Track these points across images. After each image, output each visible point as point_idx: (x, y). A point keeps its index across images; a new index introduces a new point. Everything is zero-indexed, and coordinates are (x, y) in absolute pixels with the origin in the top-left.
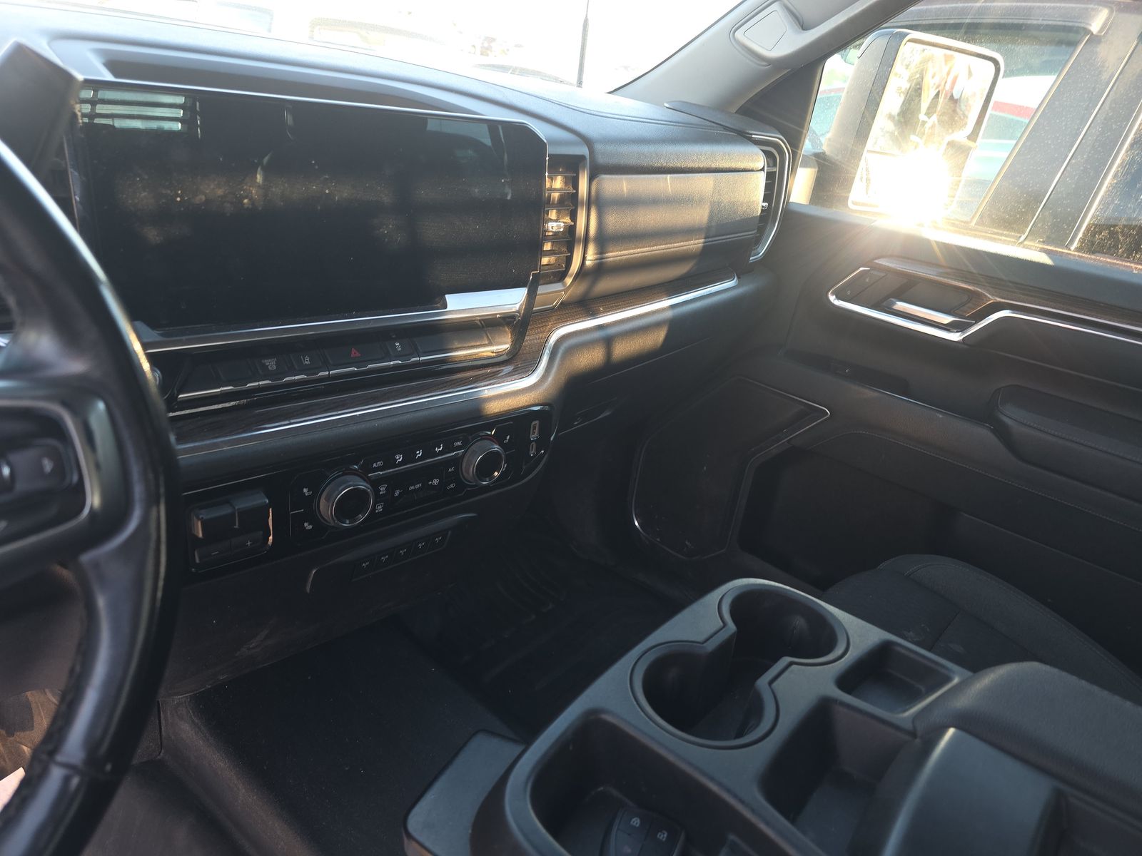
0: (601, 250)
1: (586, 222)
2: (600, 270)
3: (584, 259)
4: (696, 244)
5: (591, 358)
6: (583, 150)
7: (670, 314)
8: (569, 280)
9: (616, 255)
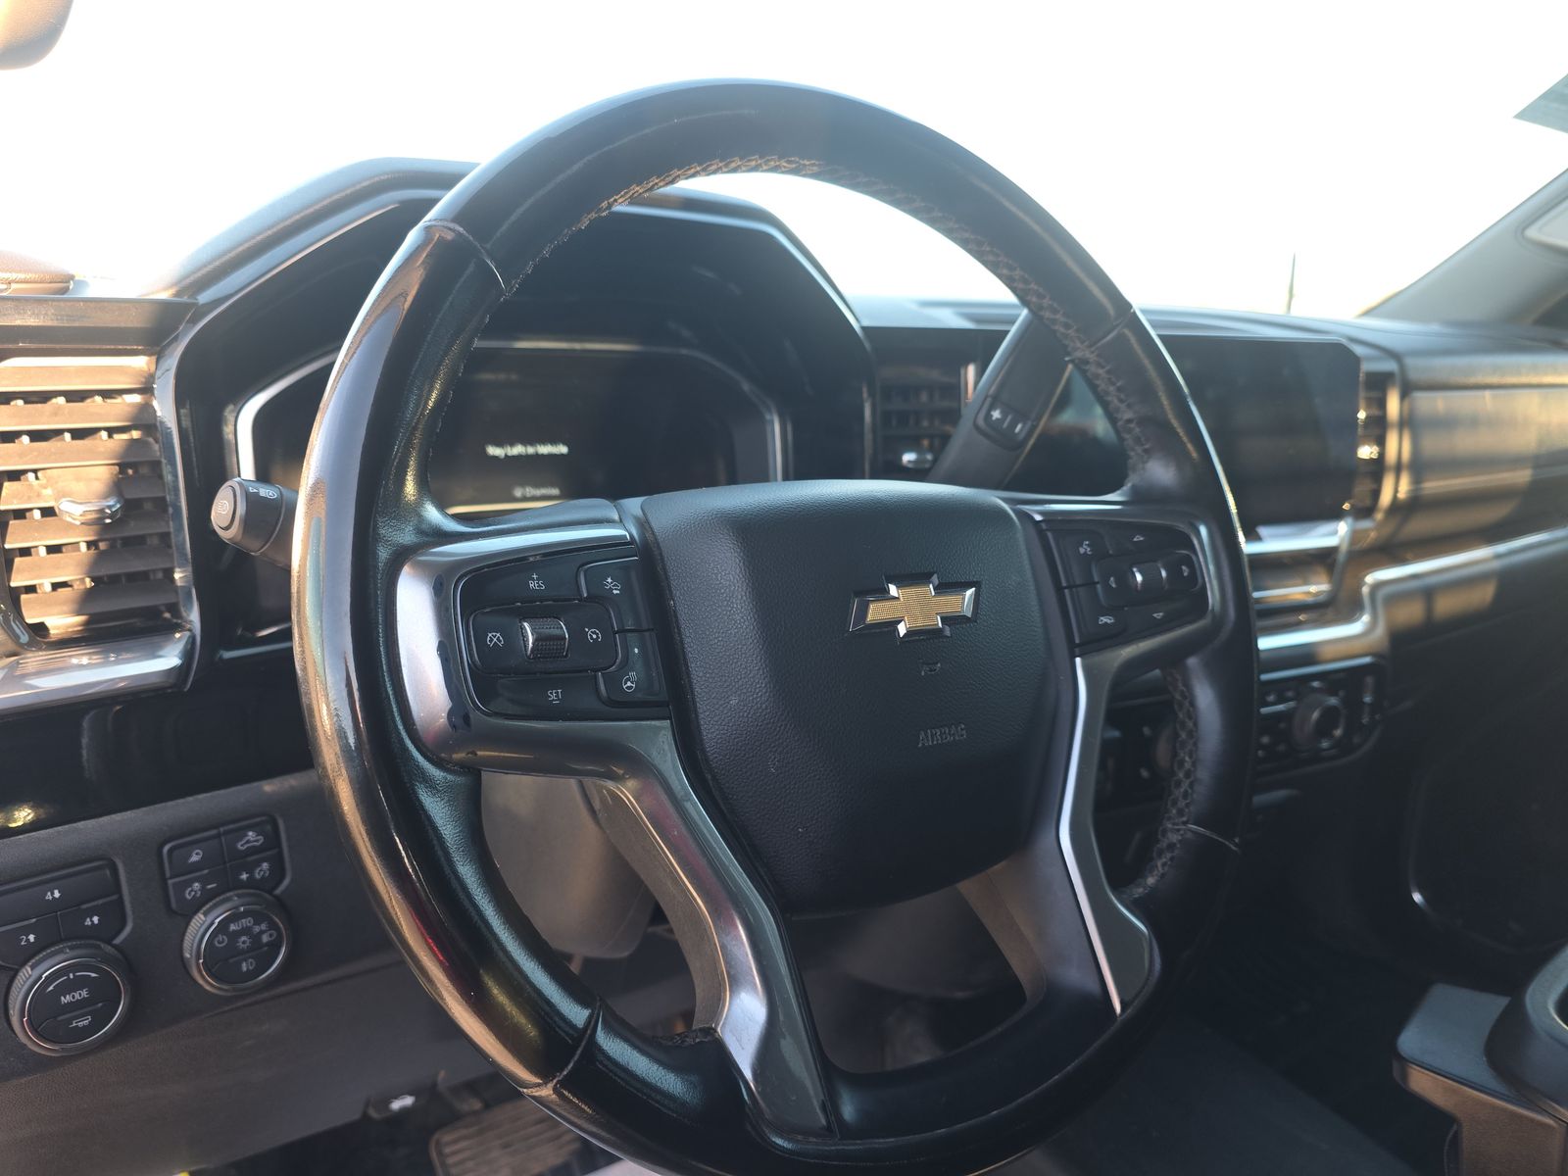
0: (1417, 480)
1: (1397, 446)
2: (1414, 506)
3: (1396, 491)
4: (1522, 476)
5: (1411, 613)
6: (1390, 366)
7: (1496, 565)
8: (1379, 516)
9: (1433, 486)
